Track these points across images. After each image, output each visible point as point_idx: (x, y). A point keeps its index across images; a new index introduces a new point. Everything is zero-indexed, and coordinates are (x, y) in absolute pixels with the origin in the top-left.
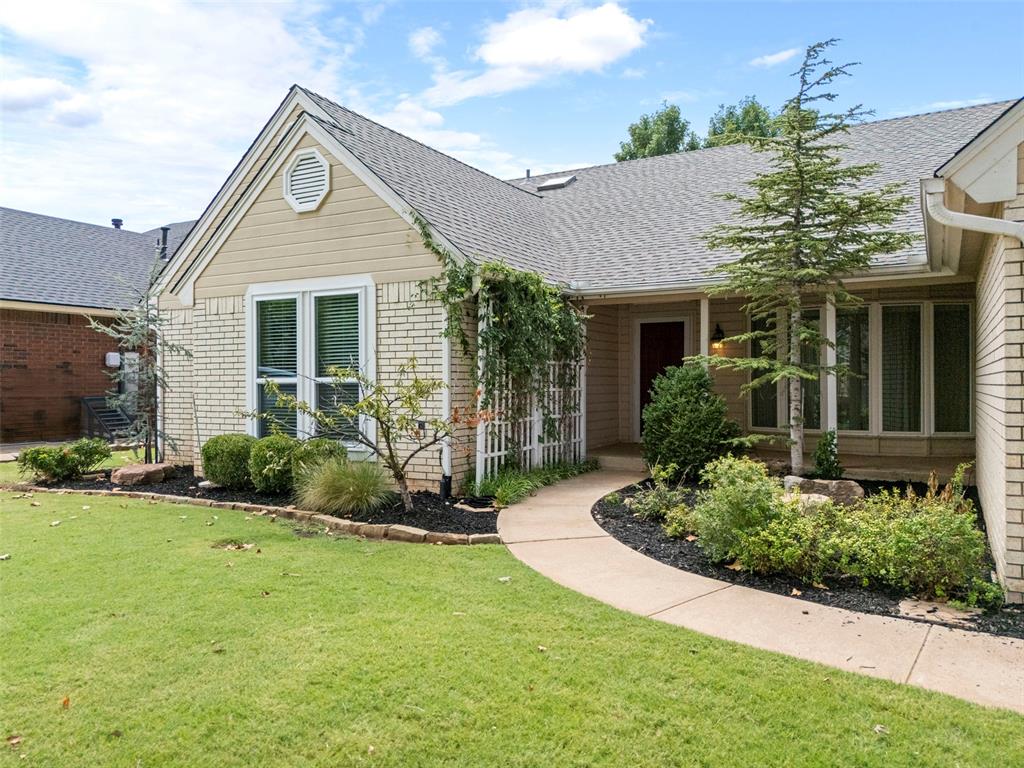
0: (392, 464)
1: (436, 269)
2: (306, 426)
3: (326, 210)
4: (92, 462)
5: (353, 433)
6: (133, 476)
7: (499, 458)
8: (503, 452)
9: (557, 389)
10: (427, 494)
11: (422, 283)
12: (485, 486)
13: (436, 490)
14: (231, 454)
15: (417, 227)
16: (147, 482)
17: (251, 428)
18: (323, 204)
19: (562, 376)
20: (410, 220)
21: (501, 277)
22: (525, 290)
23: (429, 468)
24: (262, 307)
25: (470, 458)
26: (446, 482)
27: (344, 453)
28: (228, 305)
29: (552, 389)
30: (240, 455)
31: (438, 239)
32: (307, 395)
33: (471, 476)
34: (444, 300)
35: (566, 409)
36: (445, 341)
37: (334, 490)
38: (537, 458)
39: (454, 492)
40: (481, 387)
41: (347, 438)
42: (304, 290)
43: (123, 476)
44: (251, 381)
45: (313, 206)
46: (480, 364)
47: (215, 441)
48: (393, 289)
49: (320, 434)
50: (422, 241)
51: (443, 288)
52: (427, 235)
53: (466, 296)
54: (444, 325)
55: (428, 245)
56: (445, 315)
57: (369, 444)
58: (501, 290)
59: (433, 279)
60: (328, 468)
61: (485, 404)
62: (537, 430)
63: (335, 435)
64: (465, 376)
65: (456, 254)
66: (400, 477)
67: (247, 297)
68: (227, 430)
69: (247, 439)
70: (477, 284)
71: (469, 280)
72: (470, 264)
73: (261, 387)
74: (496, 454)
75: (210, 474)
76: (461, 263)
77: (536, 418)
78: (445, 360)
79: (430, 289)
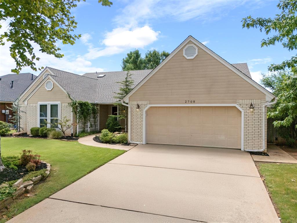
0: (63, 131)
1: (71, 101)
2: (49, 126)
3: (52, 90)
4: (8, 132)
5: (57, 127)
6: (17, 134)
7: (81, 131)
8: (82, 130)
9: (93, 119)
10: (69, 136)
11: (68, 103)
12: (78, 135)
13: (70, 135)
14: (36, 130)
15: (68, 95)
16: (19, 135)
17: (39, 126)
18: (52, 89)
19: (94, 117)
20: (67, 94)
21: (81, 102)
22: (86, 104)
23: (69, 132)
24: (41, 105)
25: (76, 131)
26: (72, 134)
27: (55, 130)
28: (34, 105)
29: (92, 119)
30: (37, 130)
31: (71, 97)
32: (49, 121)
33: (76, 133)
34: (72, 106)
35: (95, 122)
36: (72, 113)
37: (54, 135)
38: (89, 130)
39: (73, 136)
40: (78, 120)
41: (56, 128)
42: (49, 103)
43: (15, 134)
44: (39, 118)
45: (50, 90)
46: (78, 116)
47: (33, 128)
48: (64, 104)
49: (51, 127)
50: (68, 97)
51: (72, 104)
52: (69, 96)
53: (75, 106)
54: (72, 110)
55: (69, 98)
56: (72, 109)
57: (59, 128)
58: (82, 105)
59: (70, 103)
60: (53, 132)
61: (79, 122)
62: (89, 126)
63: (54, 127)
64: (75, 118)
65: (73, 99)
66: (64, 133)
67: (38, 104)
68: (34, 126)
69: (38, 128)
70: (77, 104)
71: (76, 104)
72: (76, 101)
73: (40, 119)
74: (81, 130)
75: (32, 133)
76: (75, 101)
77: (89, 124)
78: (72, 116)
79: (70, 104)
